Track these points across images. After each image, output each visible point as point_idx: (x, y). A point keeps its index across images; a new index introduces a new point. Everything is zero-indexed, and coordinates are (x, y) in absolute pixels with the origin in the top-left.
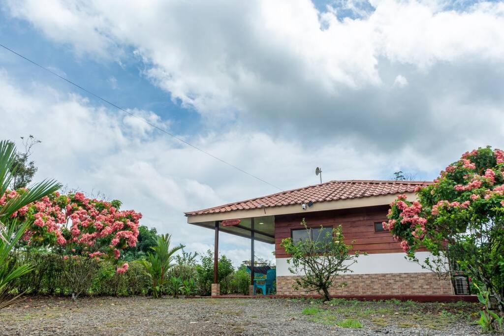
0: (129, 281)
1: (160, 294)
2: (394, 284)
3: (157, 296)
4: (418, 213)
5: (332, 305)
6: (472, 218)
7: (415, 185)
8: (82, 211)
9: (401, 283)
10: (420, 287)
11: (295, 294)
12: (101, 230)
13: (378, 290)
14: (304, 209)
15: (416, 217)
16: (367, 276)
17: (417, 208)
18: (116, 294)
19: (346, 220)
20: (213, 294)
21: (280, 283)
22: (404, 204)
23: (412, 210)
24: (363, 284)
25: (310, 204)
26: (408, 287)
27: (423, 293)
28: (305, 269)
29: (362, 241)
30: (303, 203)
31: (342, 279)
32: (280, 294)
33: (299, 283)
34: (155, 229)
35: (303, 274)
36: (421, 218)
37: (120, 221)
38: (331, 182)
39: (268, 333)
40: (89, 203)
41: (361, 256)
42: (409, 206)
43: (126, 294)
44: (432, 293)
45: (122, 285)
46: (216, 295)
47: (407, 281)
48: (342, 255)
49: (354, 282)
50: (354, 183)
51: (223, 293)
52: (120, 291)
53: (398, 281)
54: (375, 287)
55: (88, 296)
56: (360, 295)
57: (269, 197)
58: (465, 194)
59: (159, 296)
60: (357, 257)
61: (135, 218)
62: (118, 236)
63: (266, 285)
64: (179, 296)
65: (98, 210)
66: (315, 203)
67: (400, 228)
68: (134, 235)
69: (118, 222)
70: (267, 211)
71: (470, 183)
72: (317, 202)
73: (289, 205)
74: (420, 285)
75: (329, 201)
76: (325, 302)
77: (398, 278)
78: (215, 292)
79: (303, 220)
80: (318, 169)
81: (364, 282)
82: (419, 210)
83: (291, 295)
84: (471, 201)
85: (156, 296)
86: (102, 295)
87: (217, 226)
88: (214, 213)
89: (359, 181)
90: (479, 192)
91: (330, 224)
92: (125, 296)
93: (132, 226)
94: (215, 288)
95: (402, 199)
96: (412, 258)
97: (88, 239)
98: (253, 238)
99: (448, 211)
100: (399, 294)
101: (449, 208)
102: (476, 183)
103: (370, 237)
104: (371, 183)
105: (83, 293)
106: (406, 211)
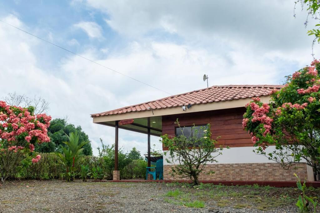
0: (50, 168)
1: (72, 179)
2: (259, 171)
3: (70, 180)
4: (265, 113)
5: (198, 189)
6: (306, 118)
7: (280, 88)
8: (3, 115)
9: (265, 171)
10: (281, 174)
11: (172, 179)
12: (17, 130)
13: (245, 177)
14: (184, 110)
15: (264, 116)
16: (237, 166)
17: (265, 109)
18: (39, 178)
19: (219, 119)
20: (114, 179)
21: (166, 170)
22: (256, 106)
23: (261, 110)
24: (233, 171)
25: (189, 106)
26: (270, 174)
27: (283, 179)
28: (179, 160)
29: (233, 136)
30: (183, 105)
31: (216, 167)
32: (166, 179)
33: (174, 171)
34: (80, 127)
35: (177, 163)
36: (268, 117)
37: (32, 122)
38: (212, 87)
39: (121, 211)
40: (10, 109)
41: (225, 149)
42: (260, 107)
43: (48, 178)
44: (291, 179)
45: (44, 171)
46: (116, 179)
47: (270, 170)
48: (209, 148)
49: (225, 170)
50: (231, 88)
51: (122, 178)
52: (43, 176)
53: (262, 170)
54: (243, 174)
55: (17, 179)
56: (230, 180)
57: (159, 101)
58: (304, 97)
59: (71, 180)
60: (222, 150)
61: (46, 119)
62: (30, 134)
63: (156, 172)
64: (88, 180)
65: (16, 114)
66: (193, 105)
67: (252, 126)
68: (43, 133)
69: (30, 123)
70: (154, 112)
71: (310, 87)
72: (195, 104)
73: (172, 107)
74: (281, 173)
75: (218, 102)
76: (194, 187)
77: (262, 167)
78: (115, 177)
79: (177, 120)
80: (205, 75)
81: (234, 170)
82: (267, 110)
83: (175, 180)
84: (309, 103)
85: (68, 179)
86: (28, 179)
87: (117, 125)
88: (113, 115)
89: (234, 86)
90: (316, 95)
91: (204, 123)
92: (47, 180)
93: (41, 126)
94: (115, 174)
95: (256, 101)
96: (260, 151)
97: (7, 136)
98: (149, 134)
99: (289, 111)
100: (264, 180)
101: (291, 109)
102: (315, 87)
103: (239, 133)
104: (244, 88)
105: (13, 177)
106: (257, 112)
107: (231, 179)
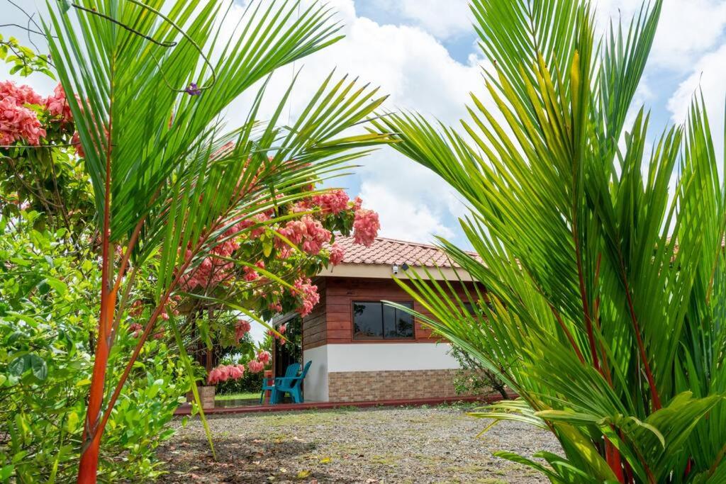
107: (446, 394)
